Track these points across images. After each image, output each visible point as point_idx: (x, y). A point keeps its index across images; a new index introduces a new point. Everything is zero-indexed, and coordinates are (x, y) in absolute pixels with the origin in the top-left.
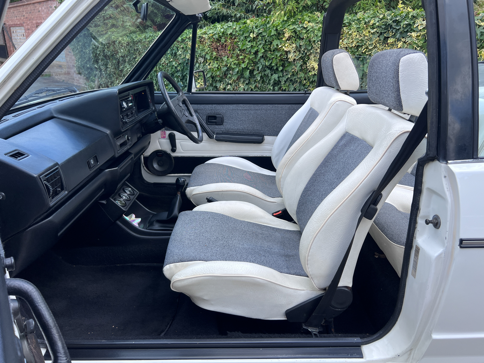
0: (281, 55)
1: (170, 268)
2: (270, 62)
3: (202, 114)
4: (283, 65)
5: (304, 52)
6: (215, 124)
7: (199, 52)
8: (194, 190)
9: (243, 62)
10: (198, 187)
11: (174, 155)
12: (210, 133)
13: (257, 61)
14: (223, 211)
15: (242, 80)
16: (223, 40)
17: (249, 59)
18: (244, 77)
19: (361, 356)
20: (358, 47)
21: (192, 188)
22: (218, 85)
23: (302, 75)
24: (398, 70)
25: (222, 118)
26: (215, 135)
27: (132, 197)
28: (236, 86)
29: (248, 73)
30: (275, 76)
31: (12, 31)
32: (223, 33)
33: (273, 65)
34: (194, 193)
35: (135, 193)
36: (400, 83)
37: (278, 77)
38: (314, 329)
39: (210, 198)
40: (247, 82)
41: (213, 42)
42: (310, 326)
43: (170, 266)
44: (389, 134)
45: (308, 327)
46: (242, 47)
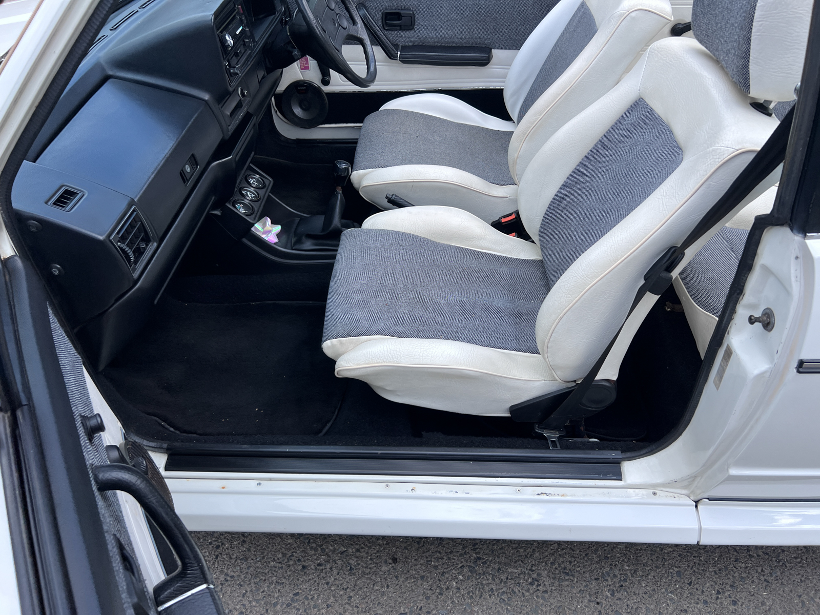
1: (333, 346)
3: (373, 9)
6: (398, 28)
8: (365, 175)
10: (373, 171)
11: (326, 89)
12: (391, 50)
14: (414, 229)
19: (618, 476)
21: (361, 172)
24: (753, 17)
25: (412, 16)
26: (399, 53)
27: (262, 192)
34: (365, 183)
35: (267, 182)
36: (752, 44)
38: (551, 433)
39: (392, 195)
42: (548, 427)
43: (331, 342)
44: (713, 150)
45: (542, 430)
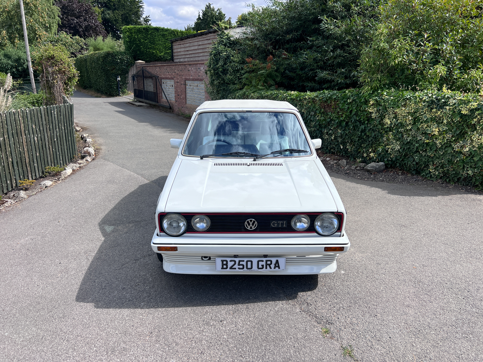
0: (367, 115)
2: (360, 118)
4: (368, 120)
5: (382, 113)
7: (312, 108)
9: (342, 117)
13: (351, 116)
15: (340, 127)
16: (329, 102)
17: (346, 115)
18: (341, 126)
20: (415, 112)
22: (323, 130)
23: (380, 127)
28: (336, 131)
29: (344, 123)
30: (363, 127)
31: (163, 82)
32: (330, 98)
33: (362, 119)
37: (365, 127)
40: (343, 129)
41: (322, 103)
46: (342, 107)
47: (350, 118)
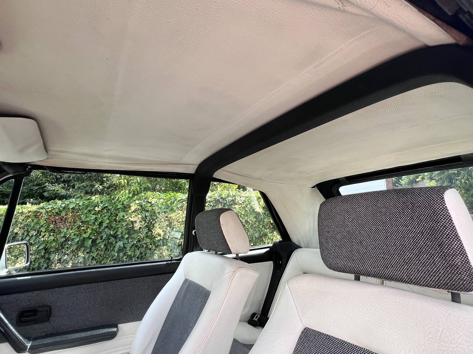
0: (126, 225)
2: (115, 231)
4: (129, 233)
5: (149, 221)
9: (85, 233)
13: (101, 230)
15: (82, 249)
16: (63, 214)
17: (92, 229)
18: (84, 247)
22: (52, 257)
23: (148, 240)
28: (75, 256)
29: (90, 241)
30: (120, 244)
32: (64, 208)
33: (118, 233)
37: (124, 244)
40: (88, 251)
41: (51, 216)
46: (85, 219)
47: (99, 233)
